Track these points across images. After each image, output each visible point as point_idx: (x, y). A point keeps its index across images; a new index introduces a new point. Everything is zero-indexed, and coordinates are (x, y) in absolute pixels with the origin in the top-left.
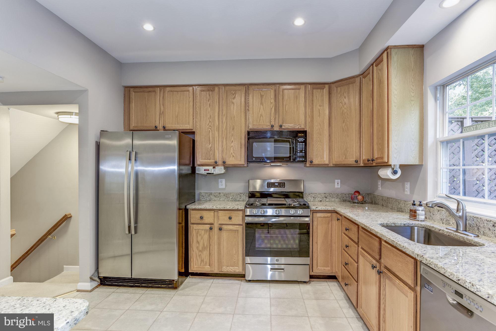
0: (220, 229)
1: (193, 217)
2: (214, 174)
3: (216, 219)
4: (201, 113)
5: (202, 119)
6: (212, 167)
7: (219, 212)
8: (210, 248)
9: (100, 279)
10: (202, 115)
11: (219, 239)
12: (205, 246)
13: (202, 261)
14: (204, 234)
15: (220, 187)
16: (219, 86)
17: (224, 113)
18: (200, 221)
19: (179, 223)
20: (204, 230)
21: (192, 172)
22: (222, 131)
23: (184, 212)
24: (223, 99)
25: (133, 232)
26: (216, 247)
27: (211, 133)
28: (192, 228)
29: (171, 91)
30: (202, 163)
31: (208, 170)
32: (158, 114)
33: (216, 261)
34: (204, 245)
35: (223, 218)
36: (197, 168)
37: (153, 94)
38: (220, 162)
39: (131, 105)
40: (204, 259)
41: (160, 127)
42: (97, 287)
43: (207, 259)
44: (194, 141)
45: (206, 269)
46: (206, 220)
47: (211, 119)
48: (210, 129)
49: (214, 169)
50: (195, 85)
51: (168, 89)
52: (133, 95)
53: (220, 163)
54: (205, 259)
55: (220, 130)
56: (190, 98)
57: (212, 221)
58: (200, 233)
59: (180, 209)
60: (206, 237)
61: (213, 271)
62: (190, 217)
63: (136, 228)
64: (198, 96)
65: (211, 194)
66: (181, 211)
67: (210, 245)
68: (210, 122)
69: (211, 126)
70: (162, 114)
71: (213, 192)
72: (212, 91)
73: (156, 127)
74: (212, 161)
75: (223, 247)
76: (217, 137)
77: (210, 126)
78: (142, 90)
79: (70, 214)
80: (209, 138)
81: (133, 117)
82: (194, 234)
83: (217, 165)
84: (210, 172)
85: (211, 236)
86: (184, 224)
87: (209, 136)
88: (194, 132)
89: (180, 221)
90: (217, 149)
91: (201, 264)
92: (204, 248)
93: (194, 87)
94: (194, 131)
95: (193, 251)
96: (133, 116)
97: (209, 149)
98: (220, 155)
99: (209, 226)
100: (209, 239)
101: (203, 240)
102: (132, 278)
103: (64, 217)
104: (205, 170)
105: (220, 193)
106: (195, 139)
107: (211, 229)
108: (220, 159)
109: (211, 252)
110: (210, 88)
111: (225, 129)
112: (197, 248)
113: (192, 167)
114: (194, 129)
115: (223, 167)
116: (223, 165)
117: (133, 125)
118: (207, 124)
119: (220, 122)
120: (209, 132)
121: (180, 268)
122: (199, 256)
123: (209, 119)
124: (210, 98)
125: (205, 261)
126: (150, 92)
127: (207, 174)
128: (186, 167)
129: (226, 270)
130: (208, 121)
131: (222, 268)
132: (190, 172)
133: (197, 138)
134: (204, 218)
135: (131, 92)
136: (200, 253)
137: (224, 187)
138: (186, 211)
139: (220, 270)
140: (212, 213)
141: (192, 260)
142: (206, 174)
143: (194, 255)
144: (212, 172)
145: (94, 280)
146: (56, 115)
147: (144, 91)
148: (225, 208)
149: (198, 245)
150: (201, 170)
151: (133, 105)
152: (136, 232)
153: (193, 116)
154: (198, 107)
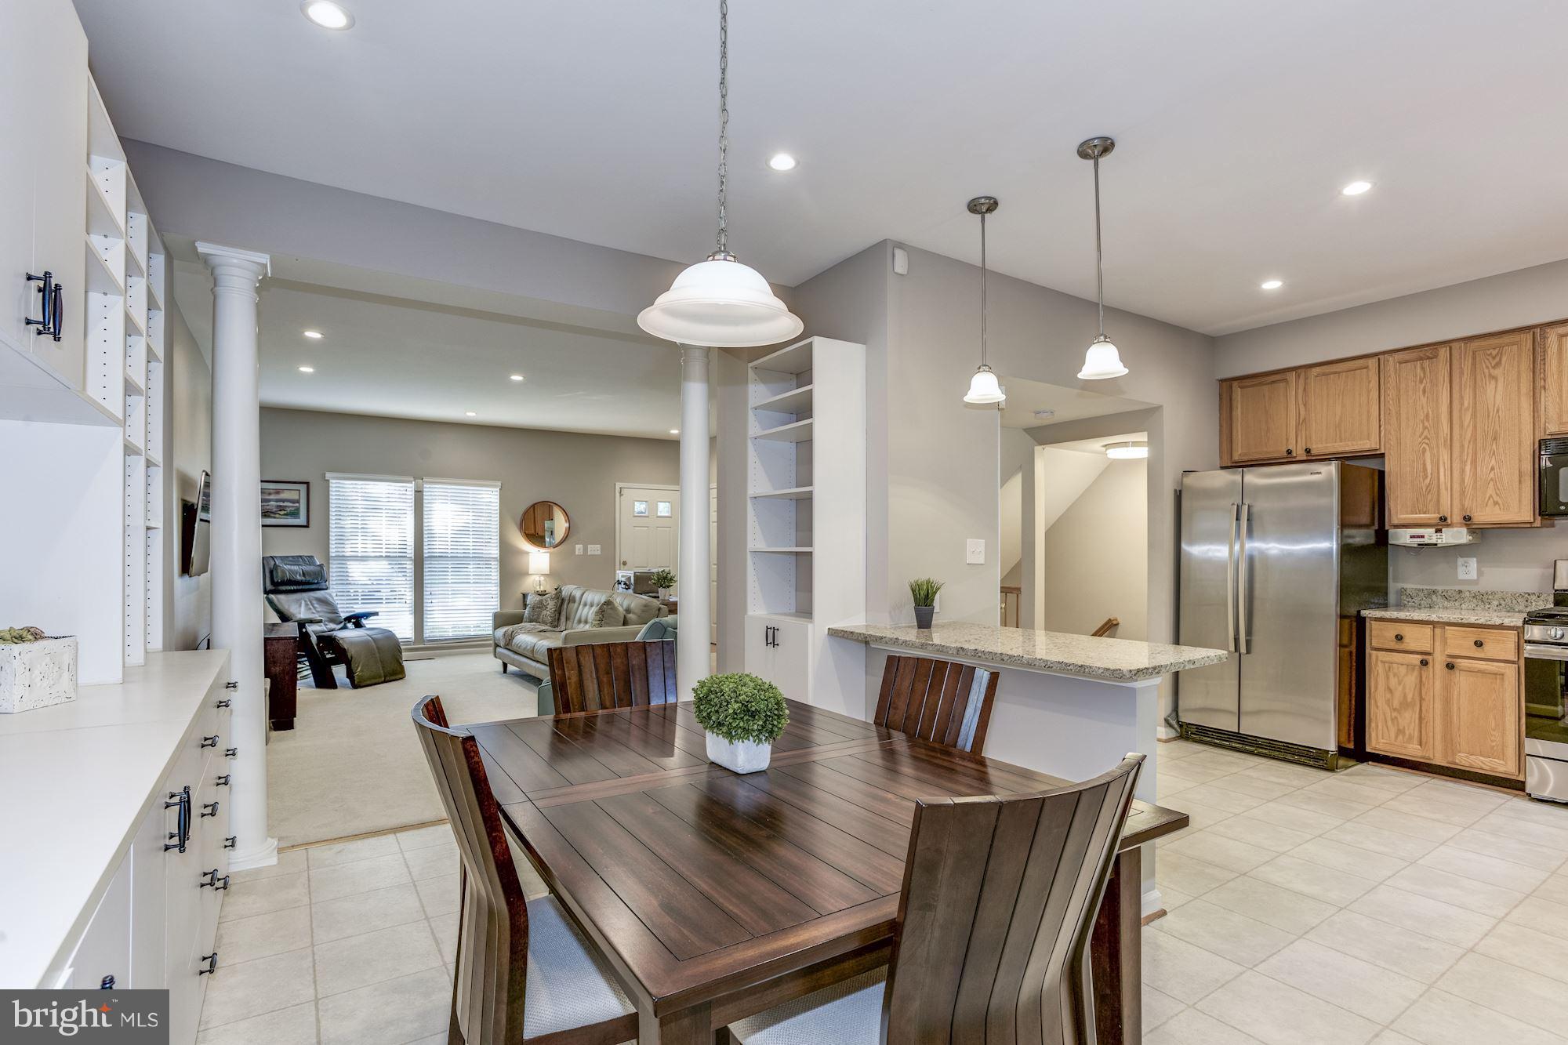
0: (1450, 667)
1: (1378, 634)
2: (1439, 546)
3: (1437, 644)
4: (1400, 410)
5: (1403, 425)
6: (1433, 530)
7: (1447, 627)
8: (1421, 706)
9: (1181, 726)
10: (1403, 416)
11: (1447, 688)
12: (1409, 700)
13: (1400, 732)
14: (1406, 675)
15: (1461, 576)
16: (1451, 345)
17: (1466, 404)
18: (1393, 645)
19: (1341, 646)
20: (1405, 666)
21: (1376, 541)
22: (1462, 446)
23: (1354, 624)
24: (1462, 373)
25: (1243, 650)
26: (1438, 706)
27: (1428, 454)
28: (1374, 657)
29: (1324, 374)
30: (1402, 522)
31: (1423, 537)
32: (1293, 423)
33: (1438, 737)
34: (1405, 697)
35: (1459, 643)
36: (1391, 531)
37: (1282, 385)
38: (1457, 518)
39: (1234, 413)
40: (1406, 728)
41: (1299, 453)
42: (1174, 739)
43: (1414, 730)
44: (1382, 474)
45: (1412, 751)
46: (1410, 643)
47: (1428, 420)
48: (1427, 444)
49: (1438, 534)
50: (1384, 353)
51: (1316, 371)
52: (1238, 393)
53: (1455, 521)
54: (1408, 729)
55: (1456, 445)
56: (1369, 382)
57: (1427, 647)
58: (1396, 671)
59: (1342, 617)
60: (1411, 680)
61: (1430, 759)
62: (1371, 636)
63: (1248, 643)
64: (1393, 376)
65: (1434, 592)
66: (1347, 621)
67: (1421, 699)
68: (1425, 428)
69: (1429, 437)
70: (1302, 423)
71: (1440, 588)
72: (1429, 358)
73: (1289, 452)
74: (1433, 516)
75: (1459, 708)
76: (1446, 461)
77: (1426, 437)
78: (1256, 381)
79: (1116, 620)
80: (1424, 465)
81: (1240, 436)
82: (1380, 671)
83: (1448, 526)
84: (1426, 540)
85: (1424, 679)
86: (1353, 648)
87: (1424, 461)
88: (1384, 454)
89: (1345, 641)
90: (1446, 489)
91: (1396, 737)
92: (1405, 705)
93: (1381, 357)
94: (1383, 452)
95: (1377, 707)
96: (1240, 433)
97: (1424, 490)
98: (1456, 502)
99: (1420, 657)
100: (1418, 686)
101: (1404, 688)
102: (1239, 733)
103: (1106, 624)
104: (1411, 537)
105: (1460, 592)
106: (1387, 470)
107: (1424, 663)
108: (1456, 510)
109: (1423, 716)
110: (1427, 351)
111: (1469, 442)
112: (1388, 702)
113: (1376, 531)
114: (1383, 448)
115: (1464, 530)
116: (1466, 524)
117: (1239, 453)
118: (1418, 434)
119: (1456, 427)
120: (1424, 451)
121: (1344, 739)
122: (1392, 720)
123: (1423, 422)
124: (1425, 373)
125: (1407, 733)
126: (1273, 382)
127: (1419, 545)
128: (1363, 531)
129: (1464, 760)
130: (1421, 427)
131: (1454, 754)
132: (1372, 541)
133: (1390, 466)
134: (1406, 640)
135: (1234, 388)
136: (1395, 714)
137: (1473, 575)
138: (1361, 622)
139: (1450, 759)
140: (1428, 630)
141: (1373, 725)
142: (1416, 546)
143: (1380, 717)
144: (1434, 541)
145: (1171, 726)
146: (1104, 449)
147: (1261, 384)
148: (1464, 621)
149: (1388, 696)
150: (1402, 537)
151: (1238, 412)
152: (1248, 652)
153: (1380, 421)
154: (1393, 400)
